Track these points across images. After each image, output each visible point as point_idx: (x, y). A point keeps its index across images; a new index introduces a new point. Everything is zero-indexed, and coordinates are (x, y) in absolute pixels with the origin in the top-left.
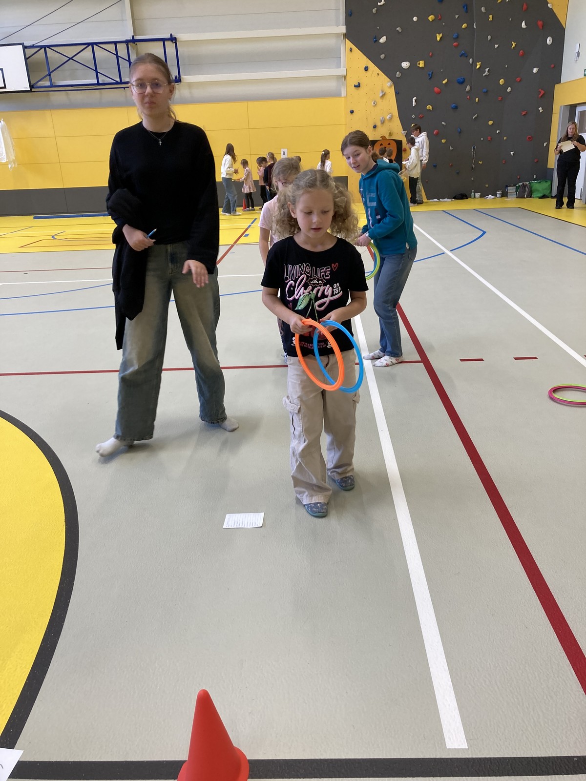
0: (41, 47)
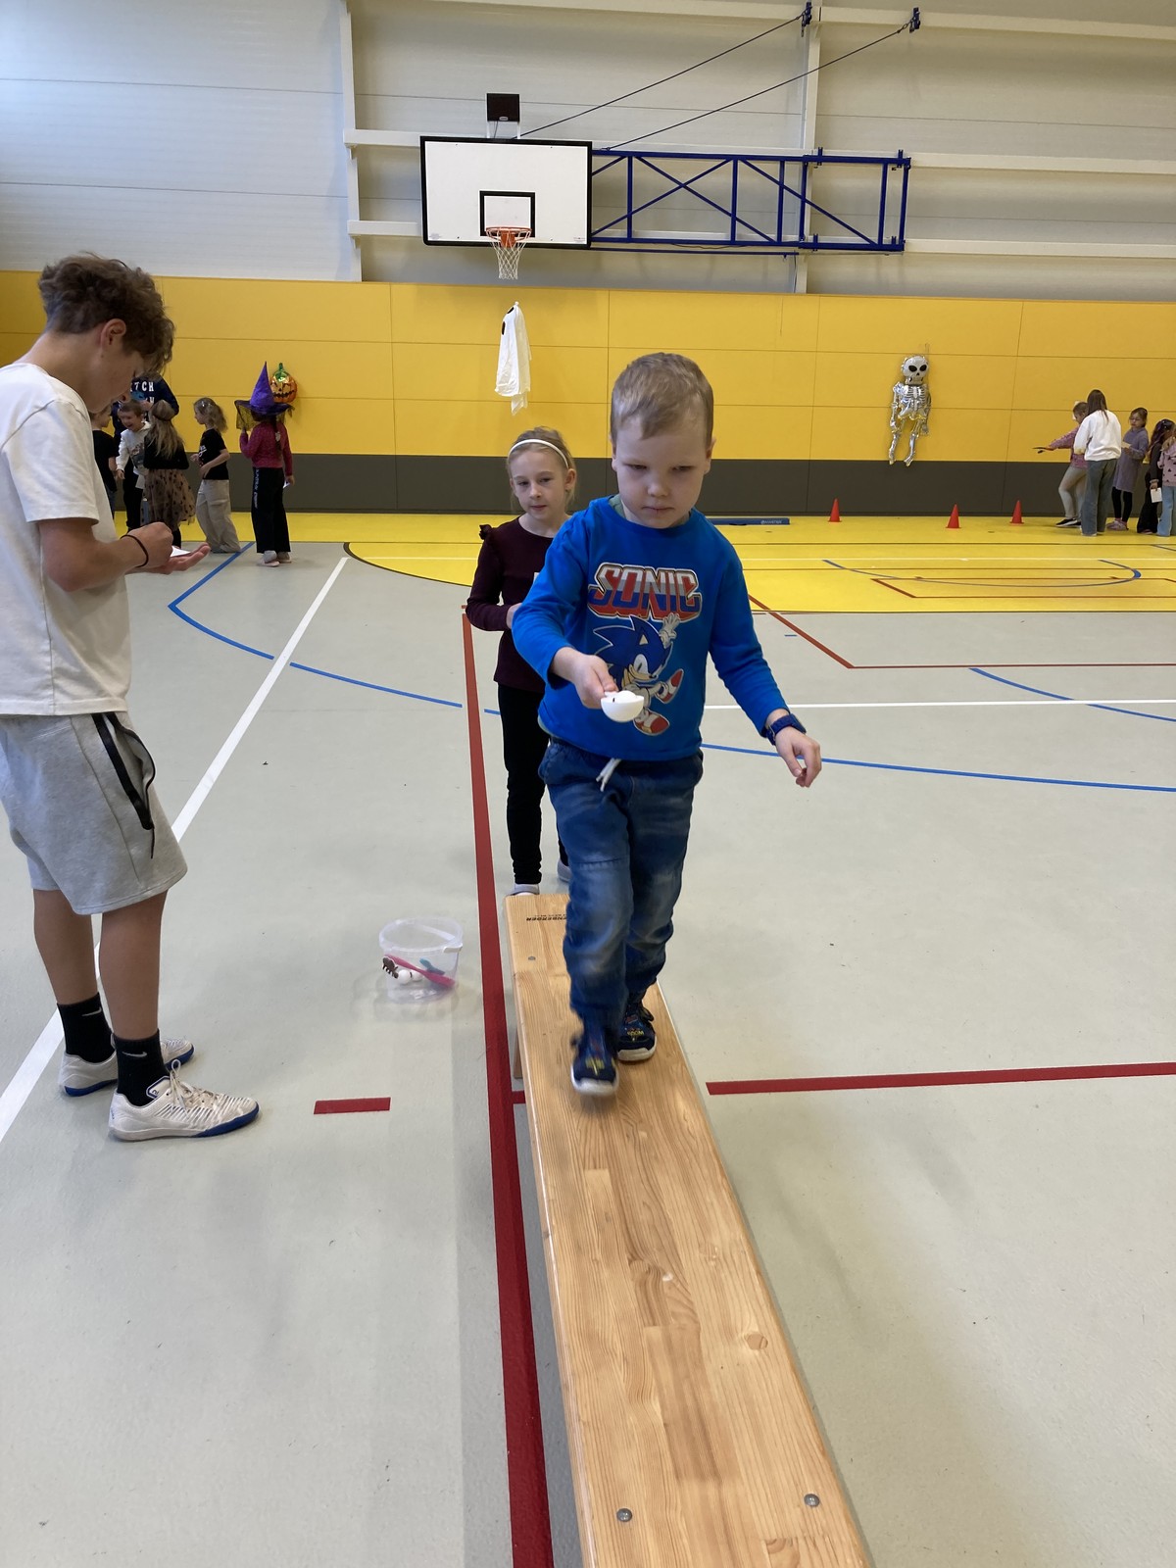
0: (622, 155)
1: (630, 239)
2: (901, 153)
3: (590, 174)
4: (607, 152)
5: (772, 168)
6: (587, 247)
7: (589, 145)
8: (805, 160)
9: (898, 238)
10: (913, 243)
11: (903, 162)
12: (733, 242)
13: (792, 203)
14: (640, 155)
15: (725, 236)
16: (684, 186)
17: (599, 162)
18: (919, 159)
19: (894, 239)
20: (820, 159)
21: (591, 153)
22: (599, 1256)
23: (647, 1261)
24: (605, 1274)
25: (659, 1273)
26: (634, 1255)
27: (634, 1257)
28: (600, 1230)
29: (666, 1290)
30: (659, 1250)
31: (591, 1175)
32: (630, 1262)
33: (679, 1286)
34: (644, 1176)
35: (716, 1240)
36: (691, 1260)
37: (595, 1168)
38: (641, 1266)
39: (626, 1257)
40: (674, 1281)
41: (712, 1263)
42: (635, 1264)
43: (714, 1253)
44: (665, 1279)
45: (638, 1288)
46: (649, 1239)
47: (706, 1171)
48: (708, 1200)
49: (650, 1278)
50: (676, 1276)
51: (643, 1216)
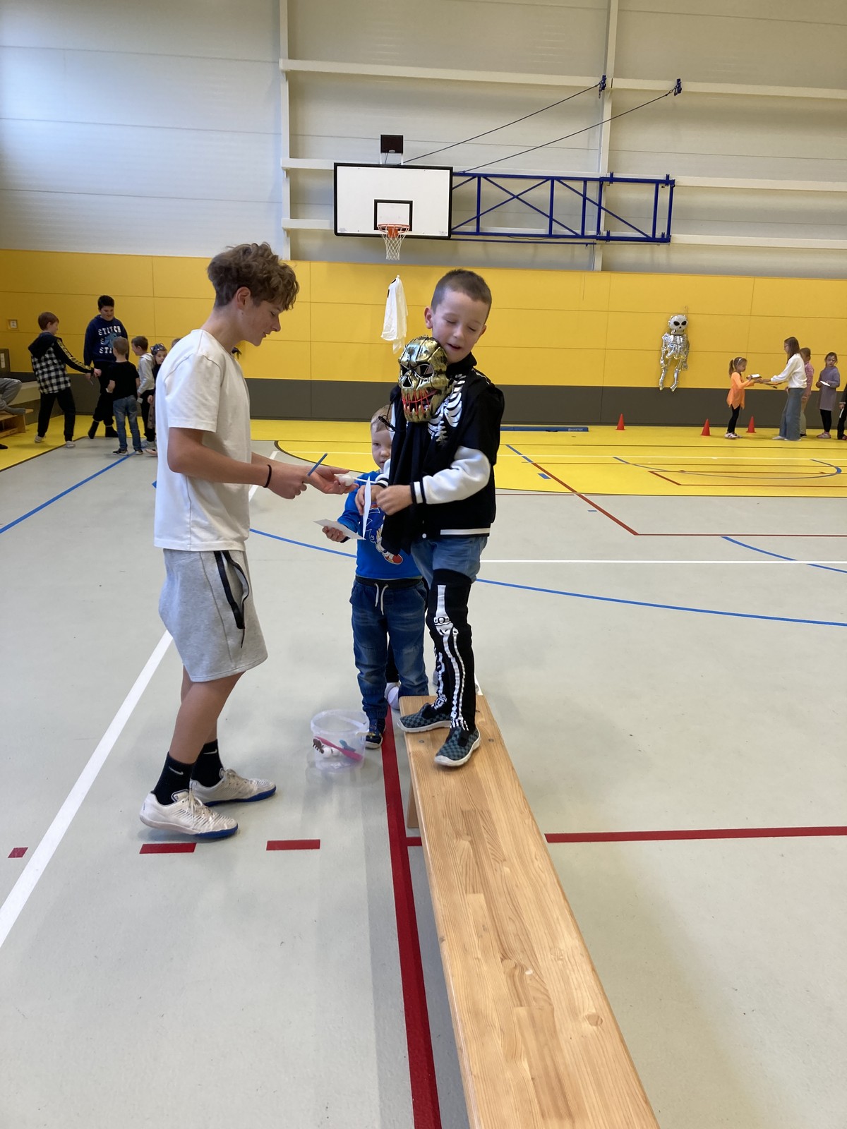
0: (474, 176)
1: (478, 233)
2: (668, 177)
3: (451, 189)
4: (463, 174)
5: (579, 186)
6: (448, 238)
7: (451, 169)
8: (601, 181)
9: (666, 234)
10: (677, 237)
11: (669, 182)
12: (550, 235)
13: (592, 210)
14: (486, 176)
15: (545, 231)
16: (517, 197)
17: (457, 180)
18: (680, 180)
19: (663, 235)
20: (612, 179)
21: (452, 174)
22: (480, 956)
23: (514, 960)
24: (485, 968)
25: (523, 969)
26: (505, 955)
27: (504, 957)
28: (480, 937)
29: (529, 981)
30: (523, 952)
31: (471, 897)
32: (502, 960)
33: (537, 978)
34: (509, 899)
35: (562, 946)
36: (546, 961)
37: (474, 892)
38: (510, 963)
39: (499, 956)
40: (534, 975)
41: (560, 962)
42: (506, 961)
43: (562, 955)
44: (528, 973)
45: (508, 978)
46: (515, 944)
47: (552, 896)
48: (555, 916)
49: (517, 972)
50: (535, 971)
51: (510, 928)
